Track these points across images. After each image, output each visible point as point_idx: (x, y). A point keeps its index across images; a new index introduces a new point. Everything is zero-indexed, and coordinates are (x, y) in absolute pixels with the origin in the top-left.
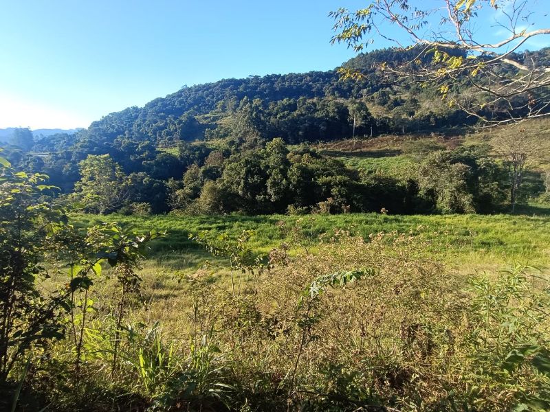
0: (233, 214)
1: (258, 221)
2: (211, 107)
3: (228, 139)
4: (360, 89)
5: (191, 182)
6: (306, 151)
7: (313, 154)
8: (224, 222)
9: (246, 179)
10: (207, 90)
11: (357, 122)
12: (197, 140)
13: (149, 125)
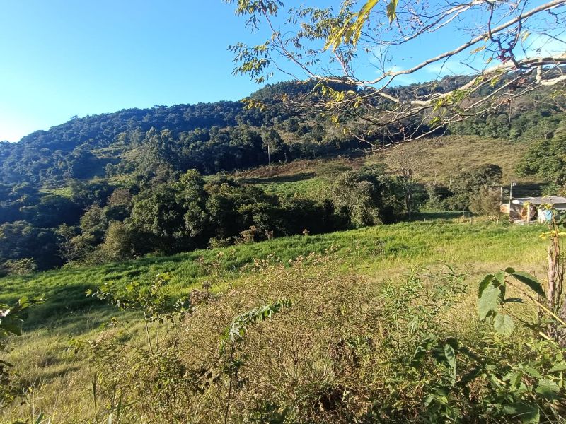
0: (148, 256)
1: (177, 260)
2: (111, 139)
3: (135, 174)
4: (270, 118)
5: (92, 226)
6: (224, 180)
7: (231, 183)
8: (138, 266)
9: (160, 215)
10: (105, 120)
11: (271, 150)
12: (95, 177)
13: (26, 163)
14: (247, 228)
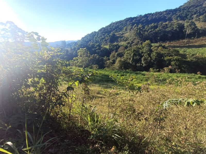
0: (127, 70)
1: (137, 74)
2: (121, 29)
3: (127, 42)
5: (112, 58)
6: (160, 46)
7: (164, 47)
8: (124, 73)
9: (133, 57)
10: (120, 23)
11: (188, 31)
12: (115, 42)
13: (99, 38)
14: (167, 66)
